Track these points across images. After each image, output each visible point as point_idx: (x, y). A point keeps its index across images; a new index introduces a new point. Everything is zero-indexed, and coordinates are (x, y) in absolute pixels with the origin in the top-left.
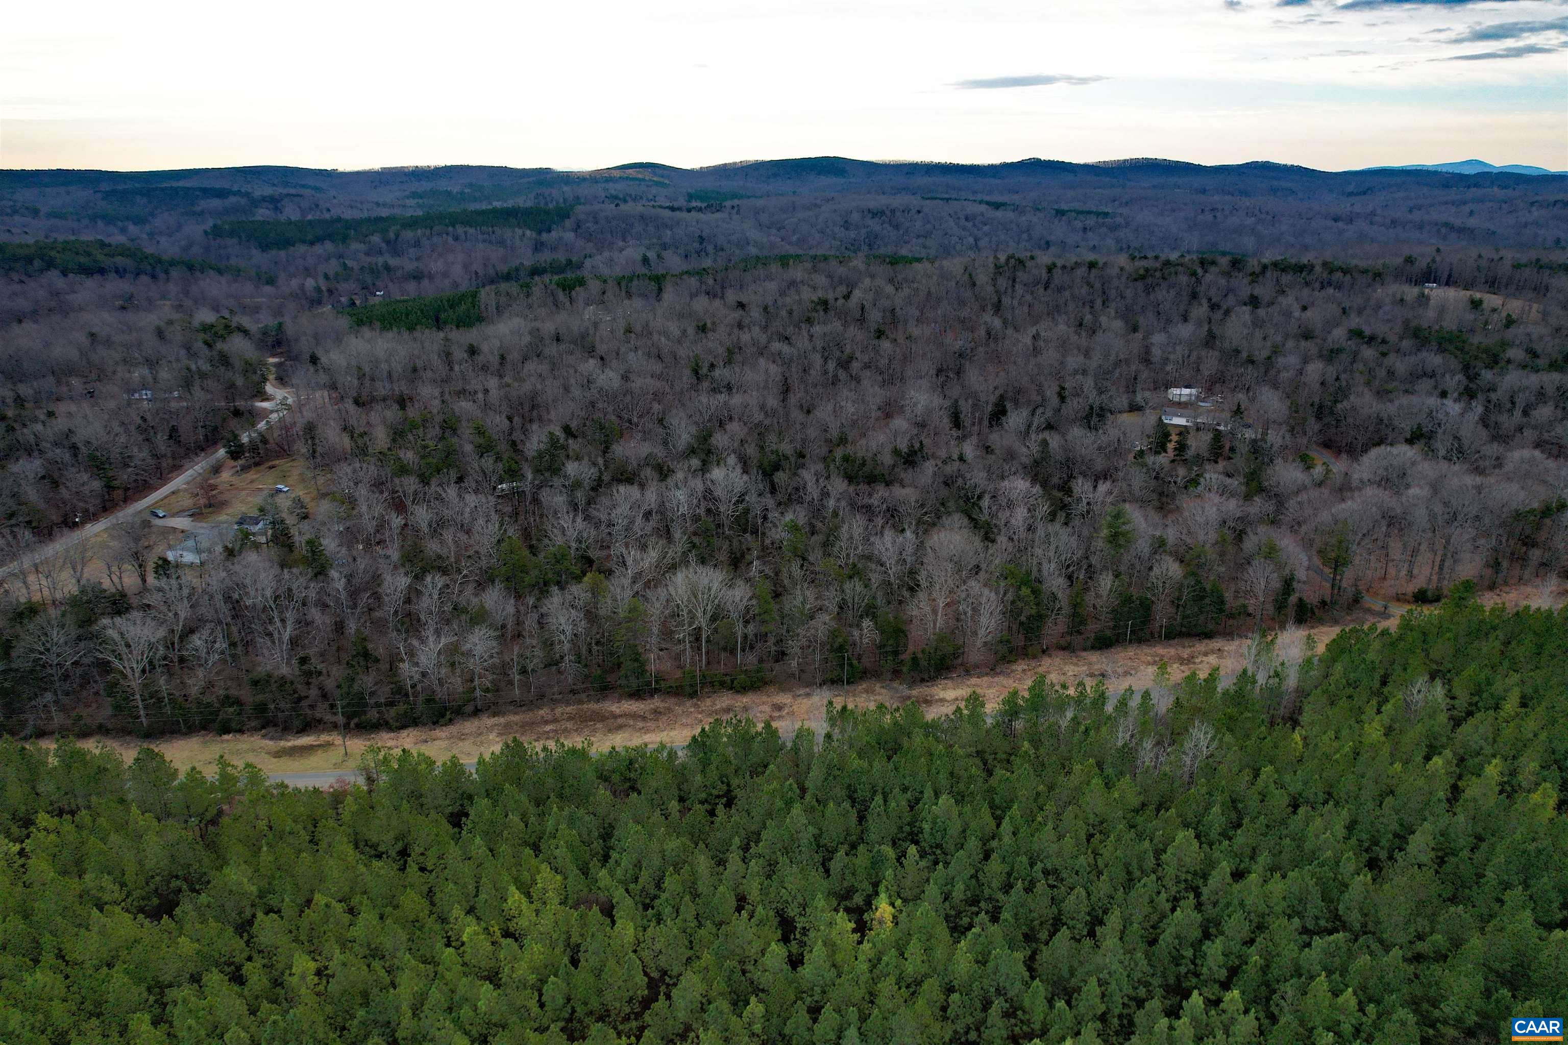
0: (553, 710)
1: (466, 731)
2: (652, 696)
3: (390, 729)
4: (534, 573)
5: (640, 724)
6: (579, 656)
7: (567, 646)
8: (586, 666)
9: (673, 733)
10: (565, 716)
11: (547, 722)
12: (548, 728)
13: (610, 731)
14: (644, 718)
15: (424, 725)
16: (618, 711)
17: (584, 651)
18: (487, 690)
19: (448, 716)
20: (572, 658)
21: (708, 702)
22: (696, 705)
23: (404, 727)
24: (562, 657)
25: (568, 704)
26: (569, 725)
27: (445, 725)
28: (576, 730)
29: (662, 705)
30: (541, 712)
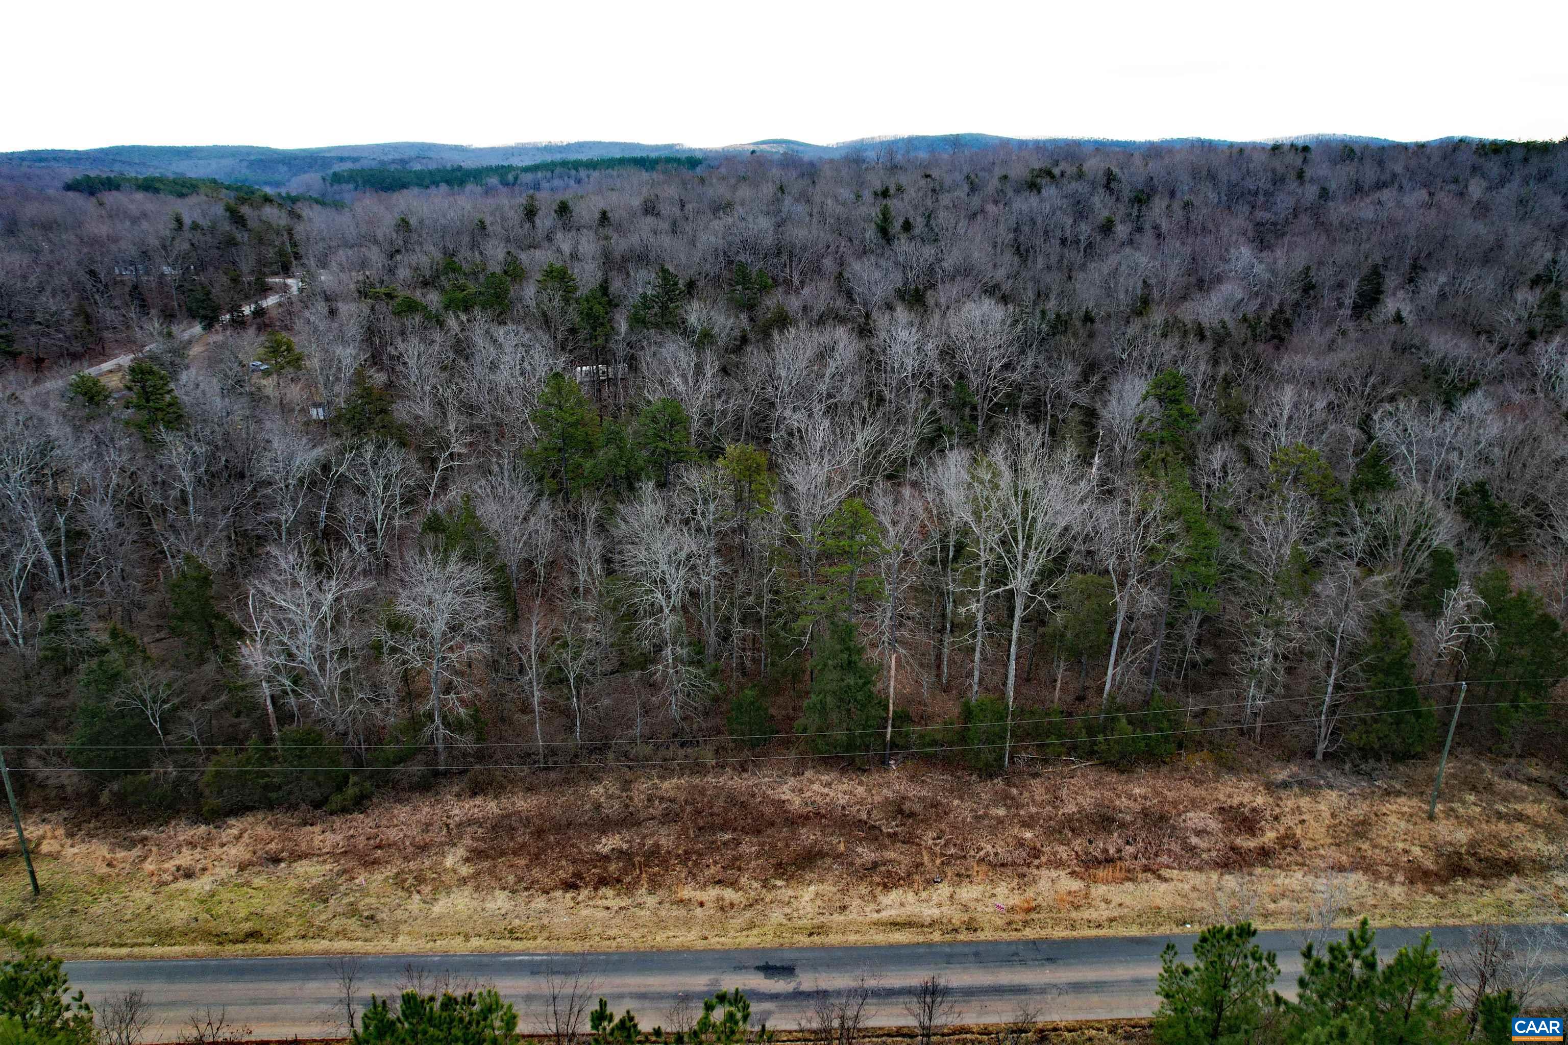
0: (626, 785)
1: (393, 834)
2: (883, 762)
3: (202, 816)
4: (604, 454)
5: (866, 854)
6: (698, 646)
7: (669, 622)
8: (714, 674)
9: (968, 893)
10: (658, 809)
11: (606, 826)
12: (608, 843)
13: (781, 869)
14: (872, 834)
15: (293, 807)
16: (796, 803)
17: (711, 637)
18: (458, 726)
19: (351, 791)
20: (683, 652)
21: (1038, 789)
22: (1005, 799)
23: (239, 810)
24: (658, 648)
25: (666, 772)
26: (666, 838)
27: (344, 810)
28: (684, 858)
29: (914, 791)
30: (597, 791)
